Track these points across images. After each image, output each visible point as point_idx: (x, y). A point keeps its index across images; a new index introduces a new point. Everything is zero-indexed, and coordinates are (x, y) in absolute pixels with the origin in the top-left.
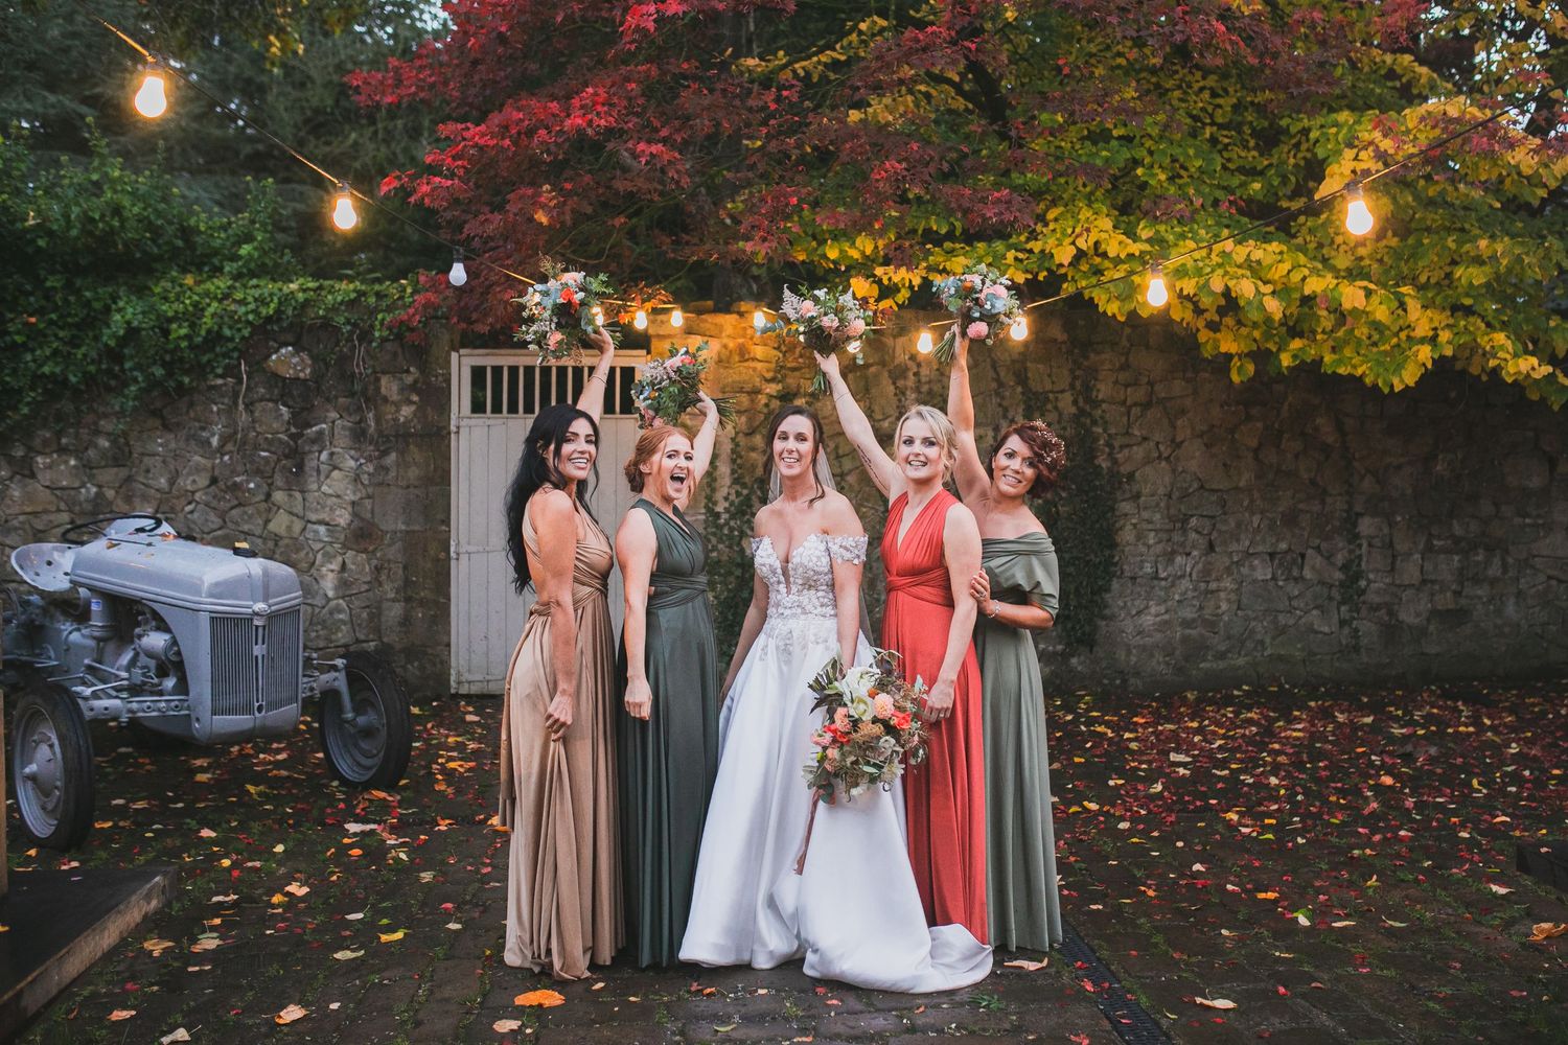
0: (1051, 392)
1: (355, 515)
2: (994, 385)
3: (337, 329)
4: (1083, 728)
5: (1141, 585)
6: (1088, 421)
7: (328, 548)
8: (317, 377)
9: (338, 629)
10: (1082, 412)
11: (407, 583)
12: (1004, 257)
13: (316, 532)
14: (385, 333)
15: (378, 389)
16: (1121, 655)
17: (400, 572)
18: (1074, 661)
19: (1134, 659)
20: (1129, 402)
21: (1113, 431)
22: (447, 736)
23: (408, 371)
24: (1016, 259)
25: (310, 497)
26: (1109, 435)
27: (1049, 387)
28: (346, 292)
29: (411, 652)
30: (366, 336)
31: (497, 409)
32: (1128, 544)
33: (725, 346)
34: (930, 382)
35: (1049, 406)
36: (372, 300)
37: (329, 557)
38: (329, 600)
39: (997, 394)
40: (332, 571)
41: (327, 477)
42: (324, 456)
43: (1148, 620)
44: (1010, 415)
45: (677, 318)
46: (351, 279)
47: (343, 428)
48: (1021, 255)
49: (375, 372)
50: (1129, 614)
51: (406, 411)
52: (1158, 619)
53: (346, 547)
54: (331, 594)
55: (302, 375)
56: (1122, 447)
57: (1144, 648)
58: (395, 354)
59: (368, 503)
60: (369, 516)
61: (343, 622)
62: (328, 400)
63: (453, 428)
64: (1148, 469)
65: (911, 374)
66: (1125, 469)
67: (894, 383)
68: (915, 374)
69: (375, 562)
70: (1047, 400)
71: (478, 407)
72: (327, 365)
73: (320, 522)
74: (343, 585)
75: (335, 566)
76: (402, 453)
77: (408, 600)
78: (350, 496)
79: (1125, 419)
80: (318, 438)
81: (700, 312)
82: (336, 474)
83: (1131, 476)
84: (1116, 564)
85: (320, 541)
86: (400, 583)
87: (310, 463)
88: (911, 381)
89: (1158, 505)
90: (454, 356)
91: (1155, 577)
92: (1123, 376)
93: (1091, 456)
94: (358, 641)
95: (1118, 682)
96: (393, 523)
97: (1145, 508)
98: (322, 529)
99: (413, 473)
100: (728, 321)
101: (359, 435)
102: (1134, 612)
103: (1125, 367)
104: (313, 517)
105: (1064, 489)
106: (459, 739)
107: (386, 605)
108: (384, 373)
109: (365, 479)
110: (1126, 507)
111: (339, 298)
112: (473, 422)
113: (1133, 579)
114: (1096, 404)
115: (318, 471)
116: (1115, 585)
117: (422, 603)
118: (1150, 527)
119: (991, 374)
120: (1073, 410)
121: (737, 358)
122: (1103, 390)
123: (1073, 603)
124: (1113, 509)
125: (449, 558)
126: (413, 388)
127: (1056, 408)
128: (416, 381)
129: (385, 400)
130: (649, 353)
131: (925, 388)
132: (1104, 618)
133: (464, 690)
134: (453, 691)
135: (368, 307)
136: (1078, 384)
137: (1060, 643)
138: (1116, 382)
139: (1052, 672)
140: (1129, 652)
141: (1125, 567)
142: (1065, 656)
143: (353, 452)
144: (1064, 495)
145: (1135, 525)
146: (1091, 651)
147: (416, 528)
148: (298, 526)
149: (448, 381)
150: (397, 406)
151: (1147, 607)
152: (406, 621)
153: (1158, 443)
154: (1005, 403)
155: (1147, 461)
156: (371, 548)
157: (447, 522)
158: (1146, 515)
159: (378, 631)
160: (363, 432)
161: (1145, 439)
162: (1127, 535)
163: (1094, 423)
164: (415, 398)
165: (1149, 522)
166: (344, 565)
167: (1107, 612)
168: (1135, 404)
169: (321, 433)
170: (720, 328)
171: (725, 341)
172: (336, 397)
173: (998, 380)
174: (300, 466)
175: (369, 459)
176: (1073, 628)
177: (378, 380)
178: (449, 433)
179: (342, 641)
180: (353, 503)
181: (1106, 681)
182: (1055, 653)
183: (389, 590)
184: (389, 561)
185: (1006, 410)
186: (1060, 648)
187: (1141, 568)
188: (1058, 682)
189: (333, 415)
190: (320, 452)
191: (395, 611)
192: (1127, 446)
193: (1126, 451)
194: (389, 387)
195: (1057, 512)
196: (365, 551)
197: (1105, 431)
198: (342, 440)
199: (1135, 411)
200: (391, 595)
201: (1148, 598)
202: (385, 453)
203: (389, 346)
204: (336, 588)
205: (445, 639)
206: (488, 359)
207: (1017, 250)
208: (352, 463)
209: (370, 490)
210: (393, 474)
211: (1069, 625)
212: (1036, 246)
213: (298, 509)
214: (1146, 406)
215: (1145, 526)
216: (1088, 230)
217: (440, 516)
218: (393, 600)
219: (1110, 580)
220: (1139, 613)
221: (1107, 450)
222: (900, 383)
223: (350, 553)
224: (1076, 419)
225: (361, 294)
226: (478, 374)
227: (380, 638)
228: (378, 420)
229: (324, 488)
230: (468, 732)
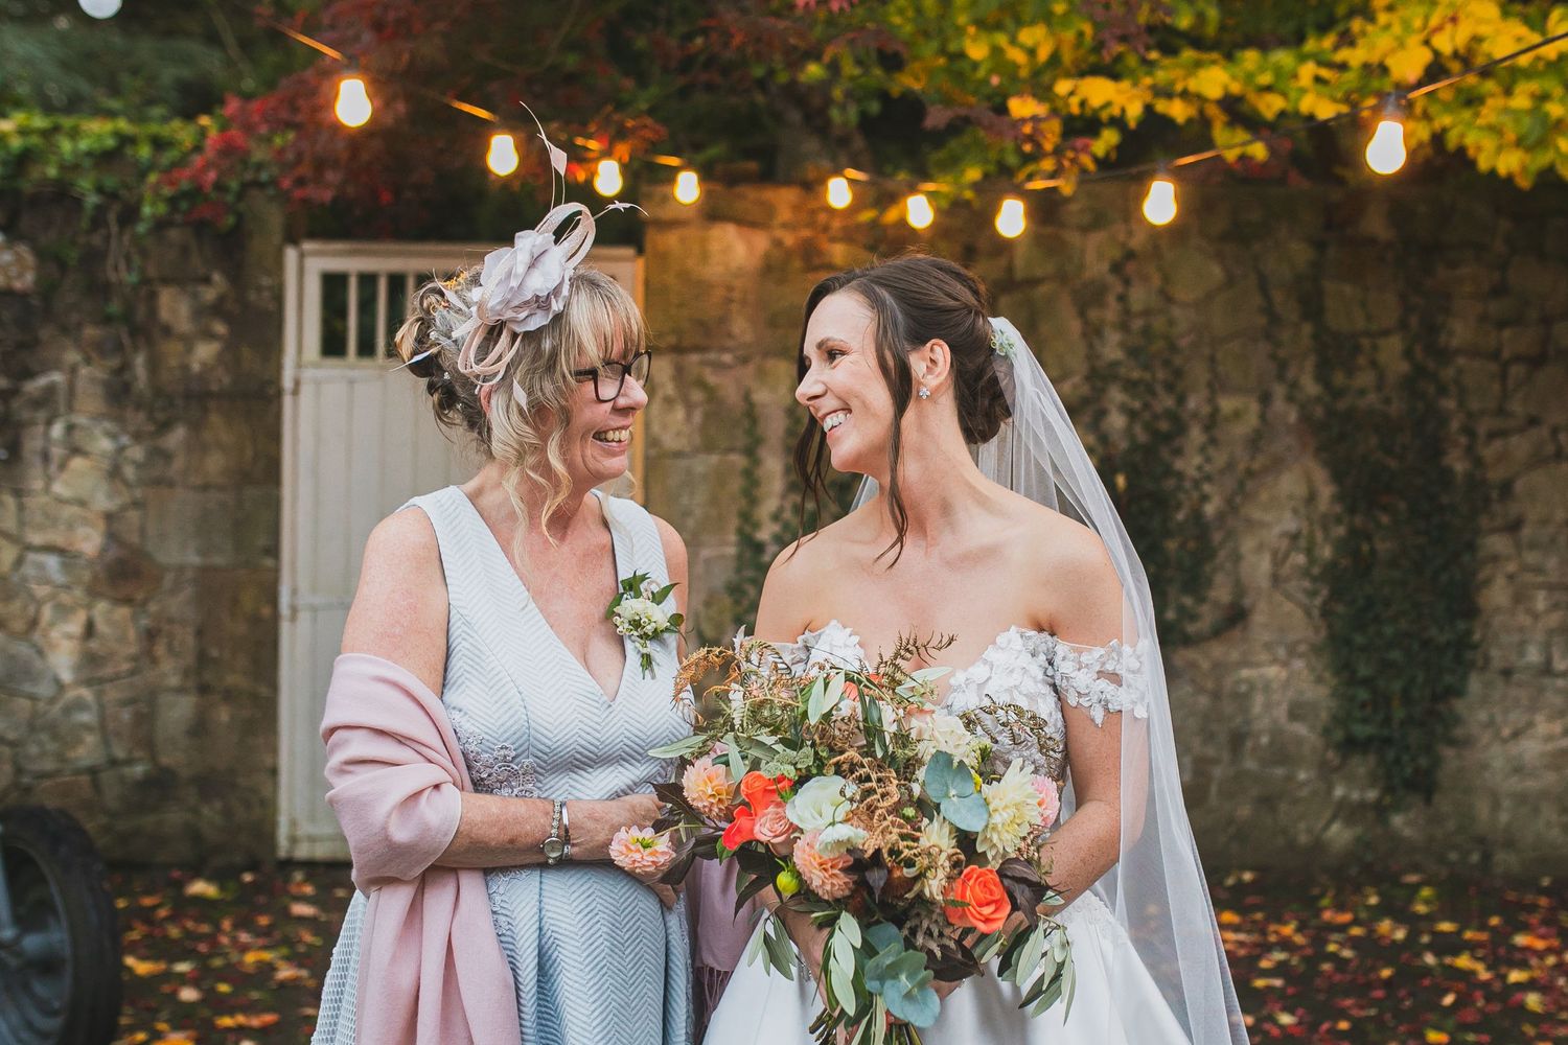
0: (1368, 334)
1: (112, 536)
2: (1262, 321)
3: (78, 202)
4: (1430, 959)
5: (1519, 685)
6: (1431, 389)
7: (65, 598)
8: (47, 290)
9: (79, 741)
10: (1420, 372)
11: (202, 658)
12: (1295, 76)
13: (41, 567)
14: (162, 209)
15: (153, 312)
16: (1482, 809)
17: (190, 640)
18: (1397, 820)
19: (1504, 817)
20: (1506, 354)
21: (1475, 405)
22: (245, 949)
23: (207, 280)
24: (1318, 80)
25: (35, 502)
26: (1470, 415)
27: (1361, 324)
28: (100, 137)
29: (208, 784)
30: (130, 215)
31: (366, 348)
32: (1498, 610)
33: (778, 243)
34: (1146, 313)
35: (1361, 360)
36: (145, 152)
37: (63, 611)
38: (60, 687)
39: (1269, 336)
40: (69, 637)
41: (63, 466)
42: (57, 430)
43: (1531, 748)
44: (1291, 374)
45: (687, 188)
46: (111, 114)
47: (93, 380)
48: (1325, 73)
49: (145, 281)
50: (1497, 736)
51: (205, 352)
52: (1550, 747)
53: (93, 593)
54: (66, 676)
55: (18, 285)
56: (1492, 435)
57: (1521, 799)
58: (185, 251)
59: (133, 516)
60: (135, 539)
61: (88, 728)
62: (65, 330)
63: (287, 382)
64: (1538, 477)
65: (1111, 299)
66: (1495, 475)
67: (1082, 314)
68: (1122, 298)
69: (145, 622)
70: (1357, 349)
71: (333, 345)
72: (63, 266)
73: (49, 549)
74: (90, 663)
75: (75, 626)
76: (196, 427)
77: (204, 689)
78: (102, 502)
79: (1496, 387)
80: (45, 401)
81: (732, 180)
82: (77, 463)
83: (1506, 489)
84: (1475, 647)
85: (47, 581)
86: (189, 660)
87: (32, 443)
88: (1111, 312)
89: (1553, 541)
90: (291, 254)
91: (1547, 670)
92: (1495, 307)
93: (1434, 450)
94: (114, 762)
95: (1475, 858)
96: (178, 552)
97: (1533, 546)
98: (52, 562)
99: (215, 463)
100: (784, 199)
101: (119, 393)
102: (1506, 732)
103: (1499, 291)
104: (36, 539)
105: (1385, 509)
106: (267, 956)
107: (165, 699)
108: (166, 281)
109: (129, 472)
110: (1497, 543)
111: (84, 145)
112: (321, 373)
113: (1507, 673)
114: (1444, 355)
115: (46, 457)
116: (1475, 684)
117: (229, 696)
118: (1540, 579)
119: (1257, 300)
120: (1404, 367)
121: (797, 264)
122: (1460, 331)
123: (1399, 713)
124: (1471, 547)
125: (276, 617)
126: (217, 309)
127: (1374, 364)
128: (221, 299)
129: (167, 331)
130: (640, 251)
131: (1137, 324)
132: (1452, 742)
133: (303, 852)
134: (282, 853)
135: (136, 163)
136: (1414, 321)
137: (1372, 785)
138: (1483, 318)
139: (1358, 840)
140: (1496, 806)
141: (1495, 653)
142: (1381, 811)
143: (108, 425)
144: (1385, 519)
145: (1511, 577)
146: (1428, 800)
147: (218, 560)
148: (9, 554)
149: (279, 298)
150: (188, 342)
151: (1530, 725)
152: (199, 728)
153: (1555, 431)
154: (1282, 353)
155: (1537, 461)
156: (140, 596)
157: (274, 550)
158: (1531, 557)
159: (149, 745)
160: (126, 388)
161: (1533, 421)
162: (1497, 595)
163: (1442, 391)
164: (220, 328)
165: (1538, 570)
166: (90, 630)
167: (1459, 732)
168: (1517, 359)
169: (51, 390)
170: (769, 210)
171: (779, 233)
172: (79, 326)
173: (1269, 311)
174: (15, 449)
175: (137, 437)
176: (1397, 761)
177: (153, 297)
178: (279, 393)
179: (86, 762)
180: (109, 517)
181: (1453, 856)
182: (1362, 806)
183: (169, 672)
184: (171, 621)
185: (1282, 366)
186: (1372, 795)
187: (1522, 653)
188: (1369, 857)
189: (72, 356)
190: (49, 423)
191: (178, 711)
192: (1503, 434)
193: (1498, 444)
194: (174, 308)
195: (1373, 551)
196: (128, 601)
197: (1461, 404)
198: (90, 401)
199: (1517, 371)
200: (174, 681)
201: (1533, 708)
202: (165, 427)
203: (174, 234)
204: (77, 668)
205: (268, 761)
206: (351, 262)
207: (1321, 63)
208: (105, 445)
209: (138, 493)
210: (178, 464)
211: (1391, 755)
212: (1355, 56)
213: (10, 524)
214: (1536, 361)
215: (1529, 577)
216: (1454, 20)
217: (262, 541)
218: (180, 690)
219: (1464, 678)
220: (1516, 735)
221: (1463, 440)
222: (1093, 314)
223: (101, 607)
224: (1409, 384)
225: (125, 140)
226: (333, 285)
227: (153, 757)
228: (154, 366)
229: (58, 488)
230: (288, 942)
